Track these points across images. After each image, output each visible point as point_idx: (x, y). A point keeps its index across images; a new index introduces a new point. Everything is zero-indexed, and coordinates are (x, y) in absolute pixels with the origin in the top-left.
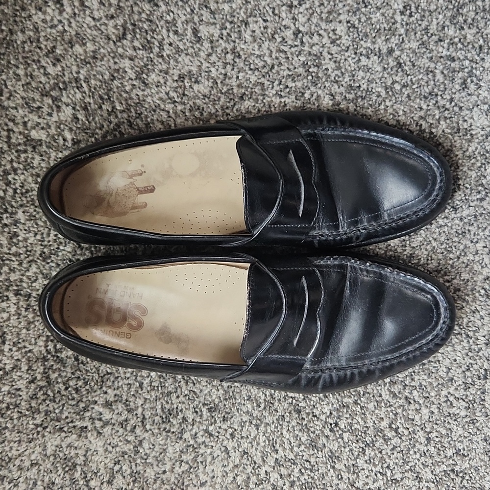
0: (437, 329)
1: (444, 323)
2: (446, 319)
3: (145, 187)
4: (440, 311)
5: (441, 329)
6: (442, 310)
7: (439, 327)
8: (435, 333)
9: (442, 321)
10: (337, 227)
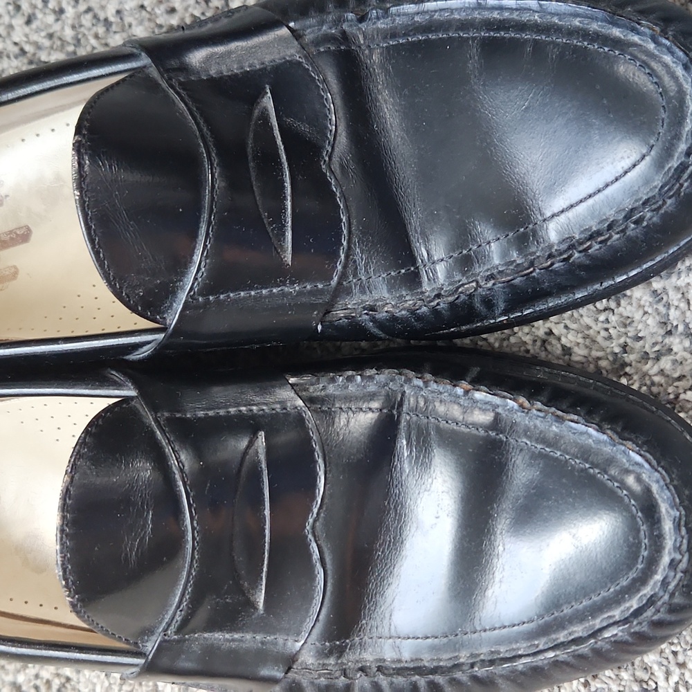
0: (652, 583)
1: (673, 564)
2: (678, 557)
3: (11, 232)
4: (660, 529)
5: (665, 583)
6: (668, 526)
7: (658, 577)
8: (647, 591)
9: (666, 560)
10: (413, 280)
